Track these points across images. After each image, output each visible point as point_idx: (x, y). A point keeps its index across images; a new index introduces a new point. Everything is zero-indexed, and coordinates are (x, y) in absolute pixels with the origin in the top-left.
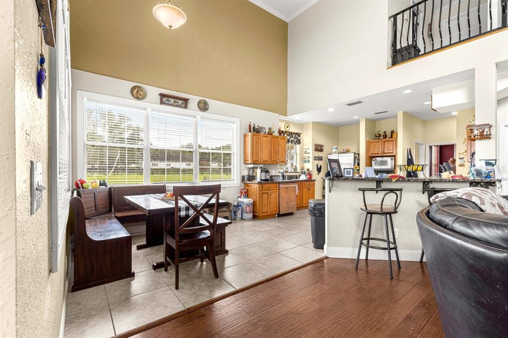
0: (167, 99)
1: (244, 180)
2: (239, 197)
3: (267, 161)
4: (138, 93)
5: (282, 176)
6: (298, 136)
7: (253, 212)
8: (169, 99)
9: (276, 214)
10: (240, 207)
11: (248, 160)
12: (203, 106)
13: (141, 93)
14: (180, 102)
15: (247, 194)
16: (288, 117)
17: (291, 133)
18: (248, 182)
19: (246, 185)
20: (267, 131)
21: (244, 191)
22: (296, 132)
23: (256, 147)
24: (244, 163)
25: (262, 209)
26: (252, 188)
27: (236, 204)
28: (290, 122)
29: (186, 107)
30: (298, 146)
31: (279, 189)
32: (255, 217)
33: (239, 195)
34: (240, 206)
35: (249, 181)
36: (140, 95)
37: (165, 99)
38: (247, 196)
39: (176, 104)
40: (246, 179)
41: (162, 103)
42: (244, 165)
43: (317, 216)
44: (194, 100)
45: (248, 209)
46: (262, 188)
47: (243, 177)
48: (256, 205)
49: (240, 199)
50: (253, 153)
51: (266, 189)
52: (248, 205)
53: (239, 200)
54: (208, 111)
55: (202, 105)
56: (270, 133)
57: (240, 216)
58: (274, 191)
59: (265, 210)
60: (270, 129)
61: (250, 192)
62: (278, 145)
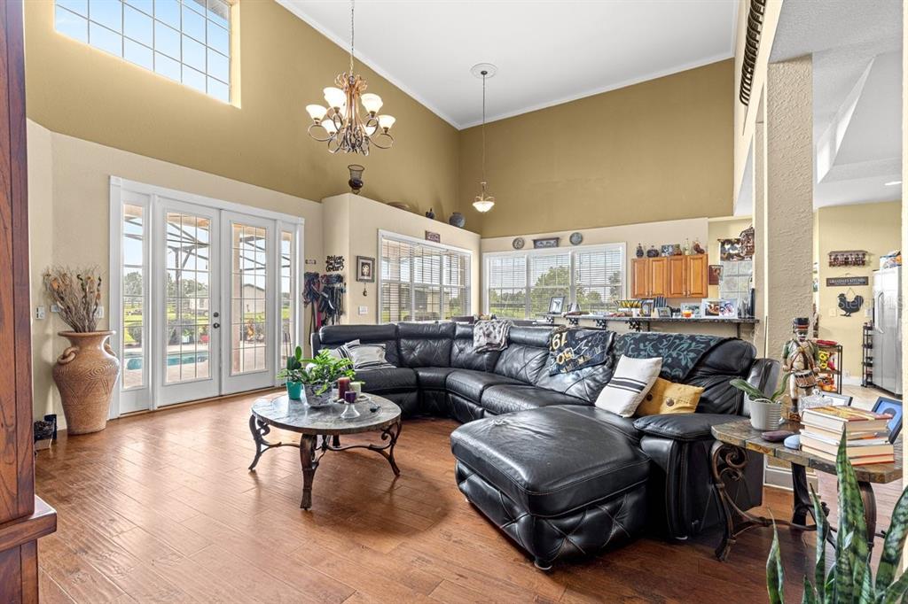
0: (539, 242)
3: (663, 294)
4: (518, 245)
8: (542, 242)
12: (577, 240)
13: (521, 243)
14: (552, 242)
16: (734, 216)
23: (639, 277)
29: (557, 246)
36: (520, 245)
39: (549, 245)
41: (535, 247)
44: (566, 235)
50: (634, 285)
54: (584, 242)
55: (574, 239)
56: (677, 252)
60: (678, 246)
62: (686, 270)
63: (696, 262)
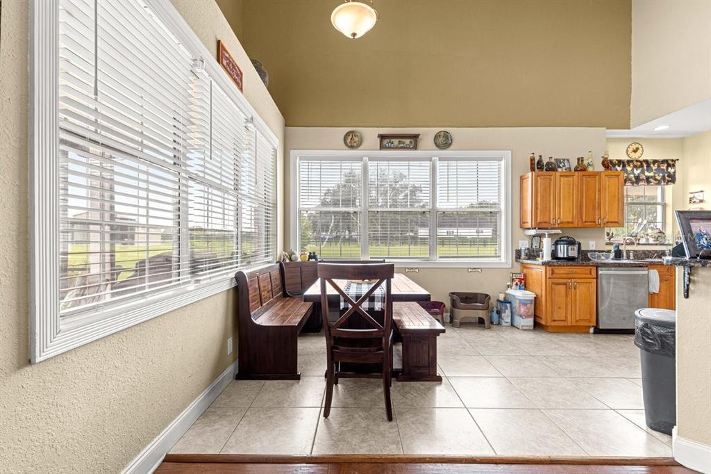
0: (388, 140)
1: (520, 258)
2: (508, 286)
3: (572, 223)
4: (352, 141)
5: (616, 252)
6: (669, 165)
7: (535, 316)
8: (392, 140)
9: (589, 327)
10: (508, 305)
11: (527, 222)
12: (444, 142)
13: (356, 139)
14: (407, 141)
15: (524, 283)
16: (631, 130)
17: (647, 162)
18: (525, 261)
19: (524, 266)
20: (574, 164)
21: (518, 276)
22: (660, 158)
23: (543, 197)
24: (521, 227)
25: (552, 314)
26: (533, 272)
27: (502, 297)
28: (645, 139)
29: (415, 148)
30: (669, 188)
31: (597, 278)
32: (538, 326)
33: (509, 284)
34: (510, 303)
35: (529, 259)
36: (355, 142)
37: (386, 142)
38: (525, 286)
39: (402, 145)
40: (523, 256)
41: (382, 147)
42: (521, 230)
43: (654, 352)
44: (428, 134)
45: (522, 310)
46: (553, 273)
47: (518, 253)
48: (541, 304)
49: (509, 291)
50: (536, 208)
51: (565, 276)
52: (523, 303)
53: (507, 292)
54: (453, 146)
55: (441, 140)
56: (581, 168)
57: (509, 320)
58: (583, 280)
59: (559, 315)
60: (580, 160)
61: (530, 280)
62: (600, 191)
63: (612, 180)
